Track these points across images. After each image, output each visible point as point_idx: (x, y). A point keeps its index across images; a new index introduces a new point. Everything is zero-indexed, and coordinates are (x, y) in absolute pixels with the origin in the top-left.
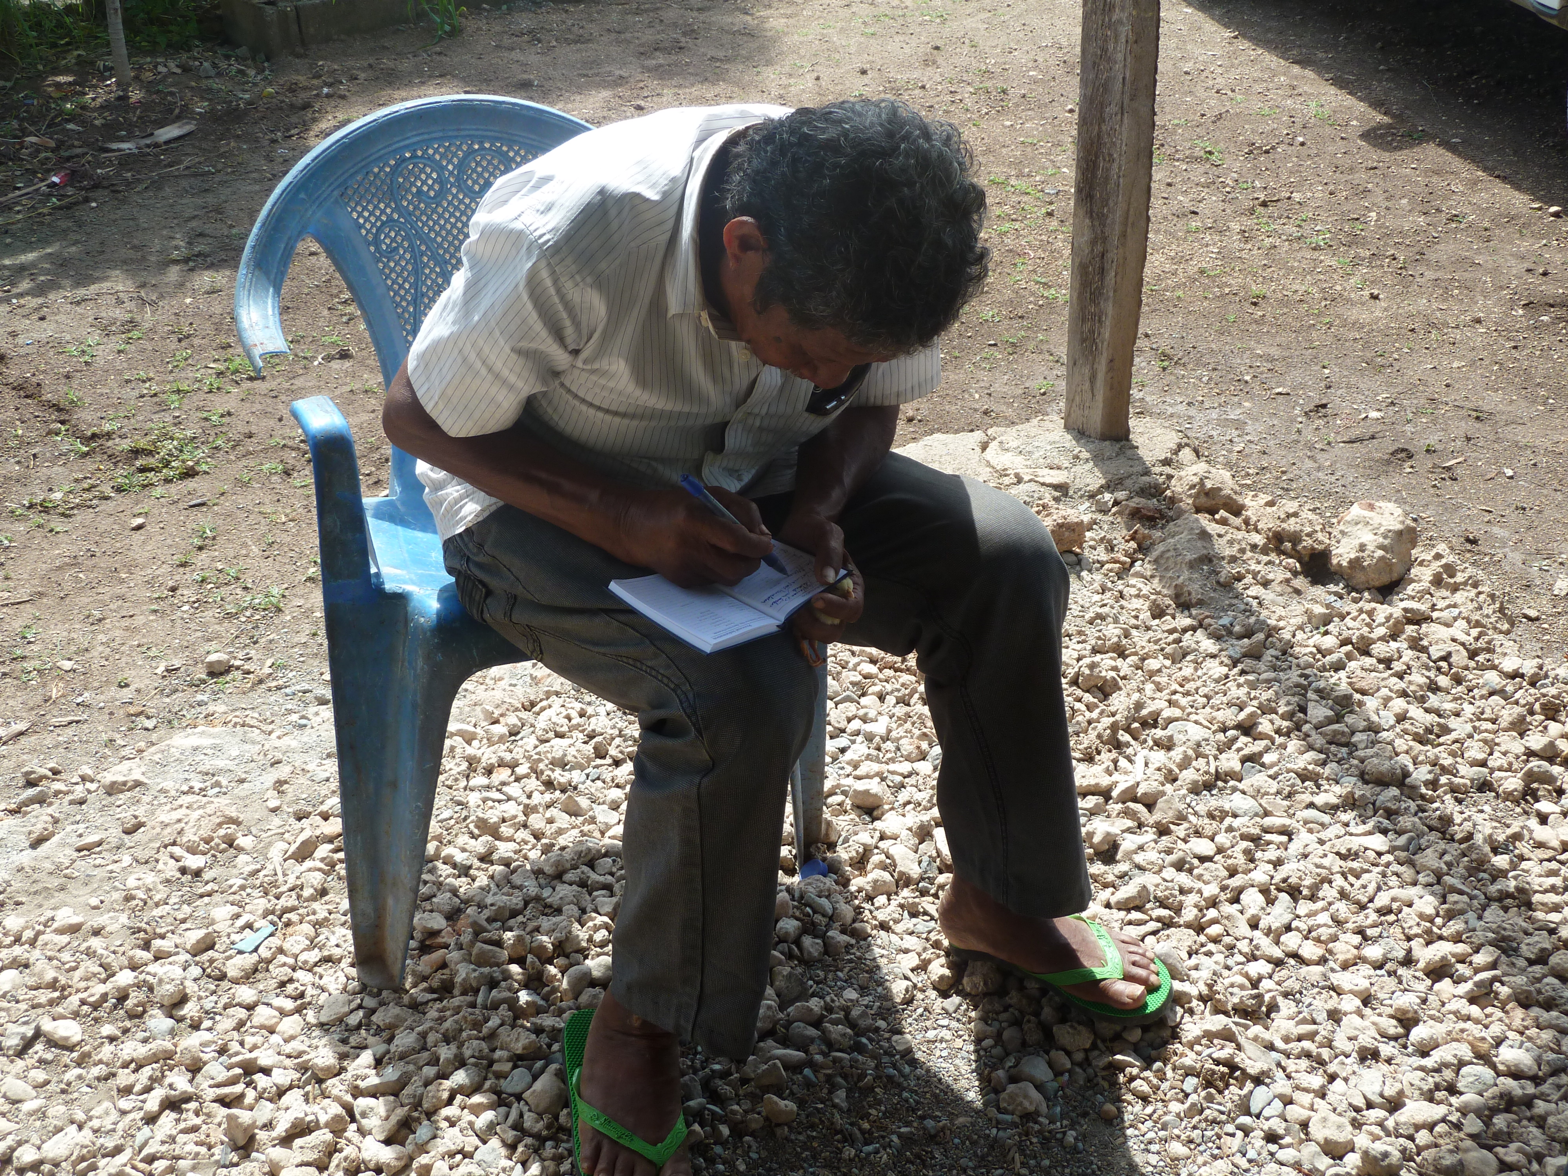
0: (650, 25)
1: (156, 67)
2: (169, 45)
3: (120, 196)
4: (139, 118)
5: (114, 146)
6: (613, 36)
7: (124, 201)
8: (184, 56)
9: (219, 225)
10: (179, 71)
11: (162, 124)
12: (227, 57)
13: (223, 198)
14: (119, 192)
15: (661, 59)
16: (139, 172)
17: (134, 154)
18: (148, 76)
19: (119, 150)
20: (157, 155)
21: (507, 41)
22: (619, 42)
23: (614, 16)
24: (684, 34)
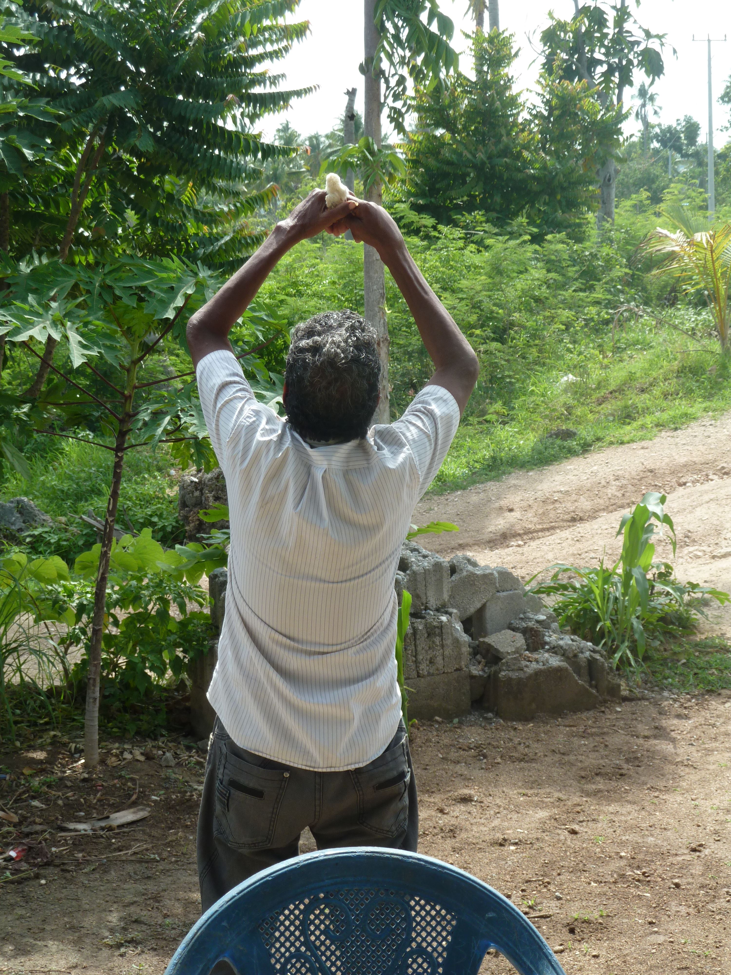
0: (595, 749)
1: (122, 753)
2: (138, 733)
3: (68, 875)
4: (99, 800)
5: (72, 826)
6: (557, 757)
7: (71, 881)
8: (150, 744)
9: (154, 913)
10: (142, 758)
11: (118, 808)
12: (189, 748)
13: (163, 886)
14: (69, 871)
15: (601, 784)
16: (89, 854)
17: (88, 836)
18: (112, 761)
19: (76, 830)
20: (109, 838)
21: (453, 755)
22: (562, 764)
23: (561, 738)
24: (628, 761)
